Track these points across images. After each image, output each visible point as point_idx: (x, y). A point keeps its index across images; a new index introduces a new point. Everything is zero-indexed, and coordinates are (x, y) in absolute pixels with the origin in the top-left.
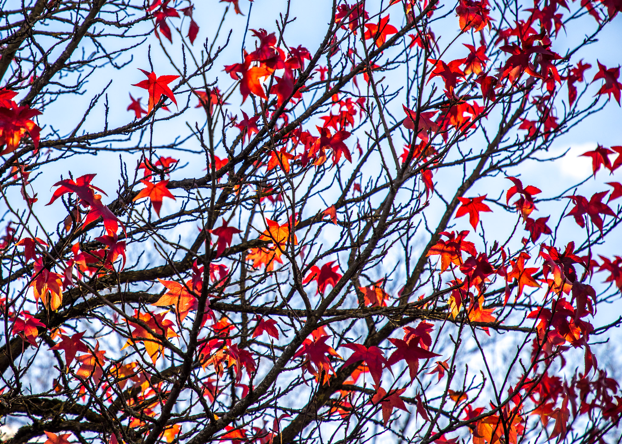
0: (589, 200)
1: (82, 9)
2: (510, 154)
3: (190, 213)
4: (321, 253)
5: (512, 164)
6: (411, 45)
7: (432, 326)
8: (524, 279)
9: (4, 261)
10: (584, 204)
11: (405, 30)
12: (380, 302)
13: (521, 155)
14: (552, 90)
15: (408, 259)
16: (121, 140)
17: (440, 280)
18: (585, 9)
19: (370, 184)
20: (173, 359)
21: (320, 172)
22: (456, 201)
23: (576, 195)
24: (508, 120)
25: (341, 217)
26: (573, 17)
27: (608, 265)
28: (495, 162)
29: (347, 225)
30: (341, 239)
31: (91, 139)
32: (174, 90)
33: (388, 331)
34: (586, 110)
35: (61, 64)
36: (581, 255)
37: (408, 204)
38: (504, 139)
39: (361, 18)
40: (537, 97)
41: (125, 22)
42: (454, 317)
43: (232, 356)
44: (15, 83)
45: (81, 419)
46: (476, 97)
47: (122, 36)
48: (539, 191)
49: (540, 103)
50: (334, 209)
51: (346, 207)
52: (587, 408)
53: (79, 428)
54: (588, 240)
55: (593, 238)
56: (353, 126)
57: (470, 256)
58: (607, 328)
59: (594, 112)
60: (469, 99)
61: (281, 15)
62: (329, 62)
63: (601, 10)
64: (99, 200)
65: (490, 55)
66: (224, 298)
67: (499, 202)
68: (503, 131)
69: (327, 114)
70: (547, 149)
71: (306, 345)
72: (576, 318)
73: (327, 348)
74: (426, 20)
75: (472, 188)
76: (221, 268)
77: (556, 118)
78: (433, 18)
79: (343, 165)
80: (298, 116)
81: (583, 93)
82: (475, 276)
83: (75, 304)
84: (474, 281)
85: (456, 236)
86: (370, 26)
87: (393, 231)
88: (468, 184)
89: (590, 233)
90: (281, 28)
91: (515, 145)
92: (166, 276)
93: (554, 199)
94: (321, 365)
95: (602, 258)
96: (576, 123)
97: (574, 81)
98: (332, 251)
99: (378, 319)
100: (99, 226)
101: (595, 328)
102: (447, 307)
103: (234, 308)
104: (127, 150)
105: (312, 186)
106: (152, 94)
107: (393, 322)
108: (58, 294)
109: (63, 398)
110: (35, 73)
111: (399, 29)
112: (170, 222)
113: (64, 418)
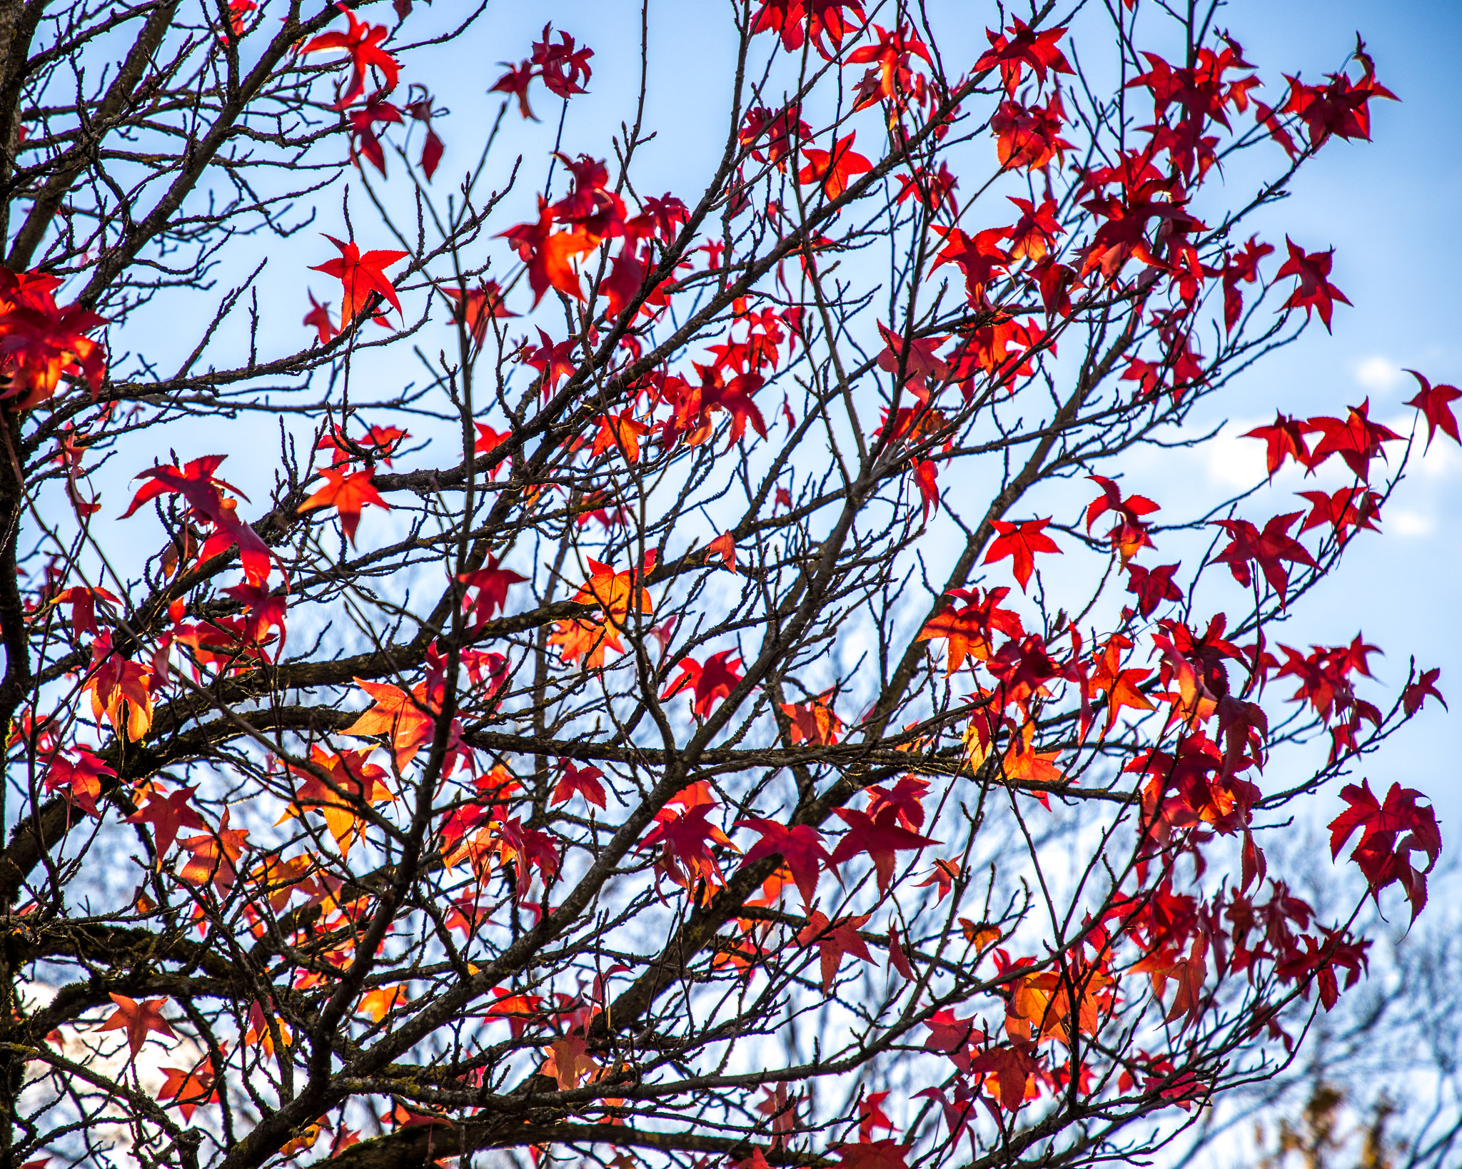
0: (1261, 530)
1: (206, 106)
2: (1100, 430)
3: (429, 544)
4: (701, 631)
5: (1105, 452)
6: (901, 197)
7: (927, 785)
8: (1120, 692)
9: (34, 639)
10: (1250, 539)
11: (886, 165)
12: (824, 736)
13: (1124, 434)
14: (1191, 298)
15: (884, 647)
16: (288, 389)
17: (948, 692)
18: (1265, 128)
19: (809, 490)
20: (389, 850)
21: (706, 462)
22: (987, 529)
23: (1233, 518)
24: (1099, 359)
25: (743, 556)
26: (1238, 145)
27: (1297, 664)
28: (1070, 448)
29: (757, 574)
30: (743, 604)
31: (221, 383)
32: (398, 281)
33: (839, 795)
34: (1259, 341)
35: (159, 222)
36: (1240, 642)
37: (887, 533)
38: (1090, 400)
39: (792, 137)
40: (1161, 311)
41: (295, 135)
42: (975, 769)
43: (509, 843)
44: (60, 260)
45: (193, 971)
46: (1032, 309)
47: (292, 166)
48: (1154, 507)
49: (1167, 323)
50: (730, 539)
51: (758, 537)
52: (1247, 959)
53: (186, 989)
54: (1257, 613)
55: (1268, 607)
56: (775, 366)
57: (1008, 639)
58: (1289, 795)
59: (1278, 345)
60: (1017, 314)
61: (624, 126)
62: (727, 229)
63: (1299, 131)
64: (231, 510)
65: (1066, 223)
66: (496, 722)
67: (1076, 530)
68: (1087, 382)
69: (722, 340)
70: (1179, 423)
71: (665, 823)
72: (1225, 773)
73: (708, 829)
74: (932, 143)
75: (1022, 500)
76: (494, 660)
77: (1200, 358)
78: (945, 140)
79: (753, 448)
80: (659, 344)
81: (1256, 305)
82: (1016, 681)
83: (182, 730)
84: (1015, 691)
85: (982, 599)
86: (813, 155)
87: (852, 588)
88: (1012, 492)
89: (1261, 598)
90: (624, 155)
91: (1111, 411)
92: (377, 676)
93: (1190, 525)
94: (695, 862)
95: (1285, 649)
96: (1241, 369)
97: (1236, 280)
98: (725, 627)
99: (818, 772)
100: (235, 567)
101: (1265, 794)
102: (961, 749)
103: (518, 746)
104: (301, 410)
105: (687, 491)
106: (350, 290)
107: (850, 778)
108: (143, 706)
109: (155, 926)
110: (103, 240)
111: (875, 163)
112: (386, 561)
113: (158, 966)
